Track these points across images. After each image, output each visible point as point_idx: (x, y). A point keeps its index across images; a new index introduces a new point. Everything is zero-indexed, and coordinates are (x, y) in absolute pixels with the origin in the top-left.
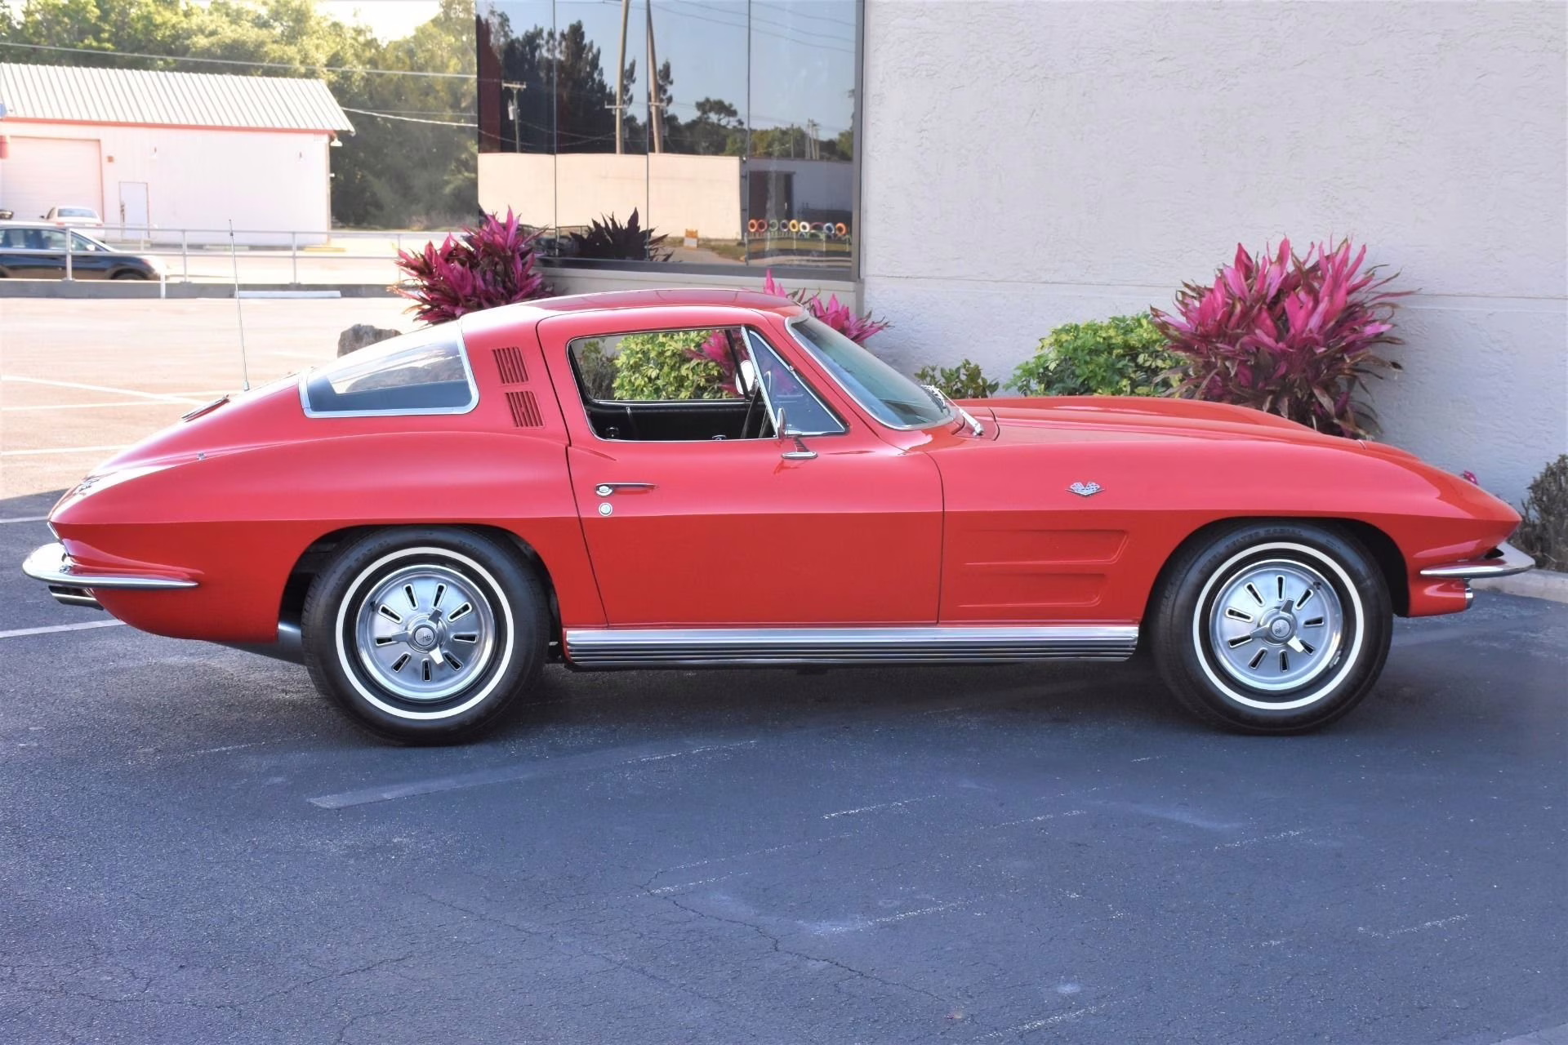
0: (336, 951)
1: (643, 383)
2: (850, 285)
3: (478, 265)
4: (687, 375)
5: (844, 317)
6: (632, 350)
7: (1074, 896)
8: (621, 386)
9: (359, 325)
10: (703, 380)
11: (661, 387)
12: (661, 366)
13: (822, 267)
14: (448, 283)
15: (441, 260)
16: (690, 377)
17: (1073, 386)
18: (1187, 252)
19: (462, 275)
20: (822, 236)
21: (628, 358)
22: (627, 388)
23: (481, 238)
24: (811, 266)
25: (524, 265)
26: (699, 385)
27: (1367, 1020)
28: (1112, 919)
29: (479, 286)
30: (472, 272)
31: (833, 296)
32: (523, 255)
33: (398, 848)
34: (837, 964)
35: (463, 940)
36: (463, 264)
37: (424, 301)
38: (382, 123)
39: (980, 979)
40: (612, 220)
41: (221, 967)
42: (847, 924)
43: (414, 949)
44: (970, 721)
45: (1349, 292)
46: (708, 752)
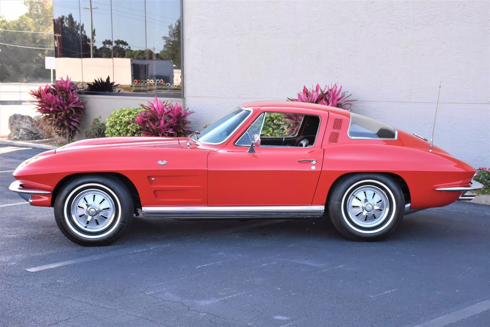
0: (44, 318)
1: (115, 131)
2: (181, 100)
3: (57, 94)
4: (130, 129)
5: (180, 110)
6: (111, 121)
7: (279, 289)
8: (108, 133)
9: (16, 114)
10: (135, 130)
11: (121, 133)
12: (121, 126)
13: (172, 94)
14: (47, 100)
15: (45, 92)
16: (131, 129)
17: (255, 130)
18: (287, 89)
19: (52, 97)
20: (156, 84)
21: (110, 124)
22: (110, 133)
23: (58, 86)
24: (167, 94)
25: (73, 94)
26: (133, 132)
27: (374, 323)
28: (292, 295)
29: (58, 101)
30: (55, 96)
31: (177, 103)
32: (72, 91)
33: (59, 284)
34: (209, 314)
35: (87, 312)
36: (52, 94)
37: (39, 106)
38: (9, 47)
39: (255, 316)
40: (101, 79)
41: (6, 325)
42: (210, 301)
43: (71, 316)
44: (236, 236)
45: (338, 100)
46: (155, 248)
